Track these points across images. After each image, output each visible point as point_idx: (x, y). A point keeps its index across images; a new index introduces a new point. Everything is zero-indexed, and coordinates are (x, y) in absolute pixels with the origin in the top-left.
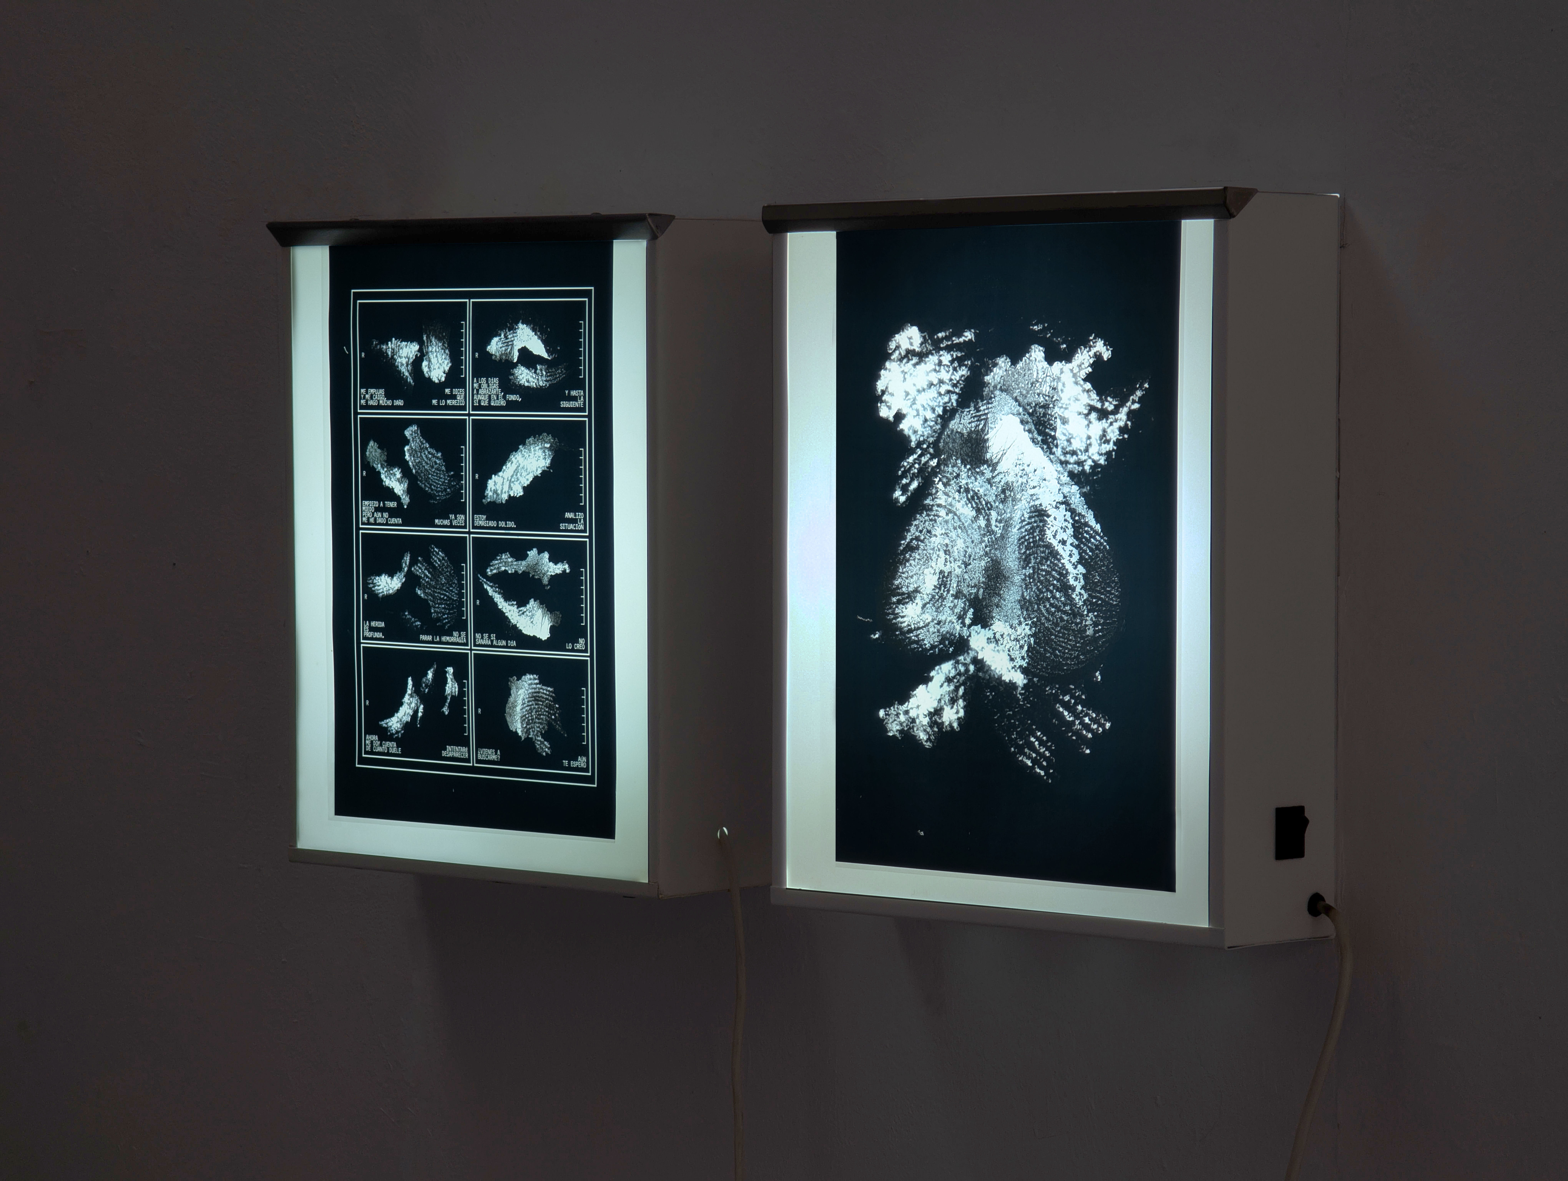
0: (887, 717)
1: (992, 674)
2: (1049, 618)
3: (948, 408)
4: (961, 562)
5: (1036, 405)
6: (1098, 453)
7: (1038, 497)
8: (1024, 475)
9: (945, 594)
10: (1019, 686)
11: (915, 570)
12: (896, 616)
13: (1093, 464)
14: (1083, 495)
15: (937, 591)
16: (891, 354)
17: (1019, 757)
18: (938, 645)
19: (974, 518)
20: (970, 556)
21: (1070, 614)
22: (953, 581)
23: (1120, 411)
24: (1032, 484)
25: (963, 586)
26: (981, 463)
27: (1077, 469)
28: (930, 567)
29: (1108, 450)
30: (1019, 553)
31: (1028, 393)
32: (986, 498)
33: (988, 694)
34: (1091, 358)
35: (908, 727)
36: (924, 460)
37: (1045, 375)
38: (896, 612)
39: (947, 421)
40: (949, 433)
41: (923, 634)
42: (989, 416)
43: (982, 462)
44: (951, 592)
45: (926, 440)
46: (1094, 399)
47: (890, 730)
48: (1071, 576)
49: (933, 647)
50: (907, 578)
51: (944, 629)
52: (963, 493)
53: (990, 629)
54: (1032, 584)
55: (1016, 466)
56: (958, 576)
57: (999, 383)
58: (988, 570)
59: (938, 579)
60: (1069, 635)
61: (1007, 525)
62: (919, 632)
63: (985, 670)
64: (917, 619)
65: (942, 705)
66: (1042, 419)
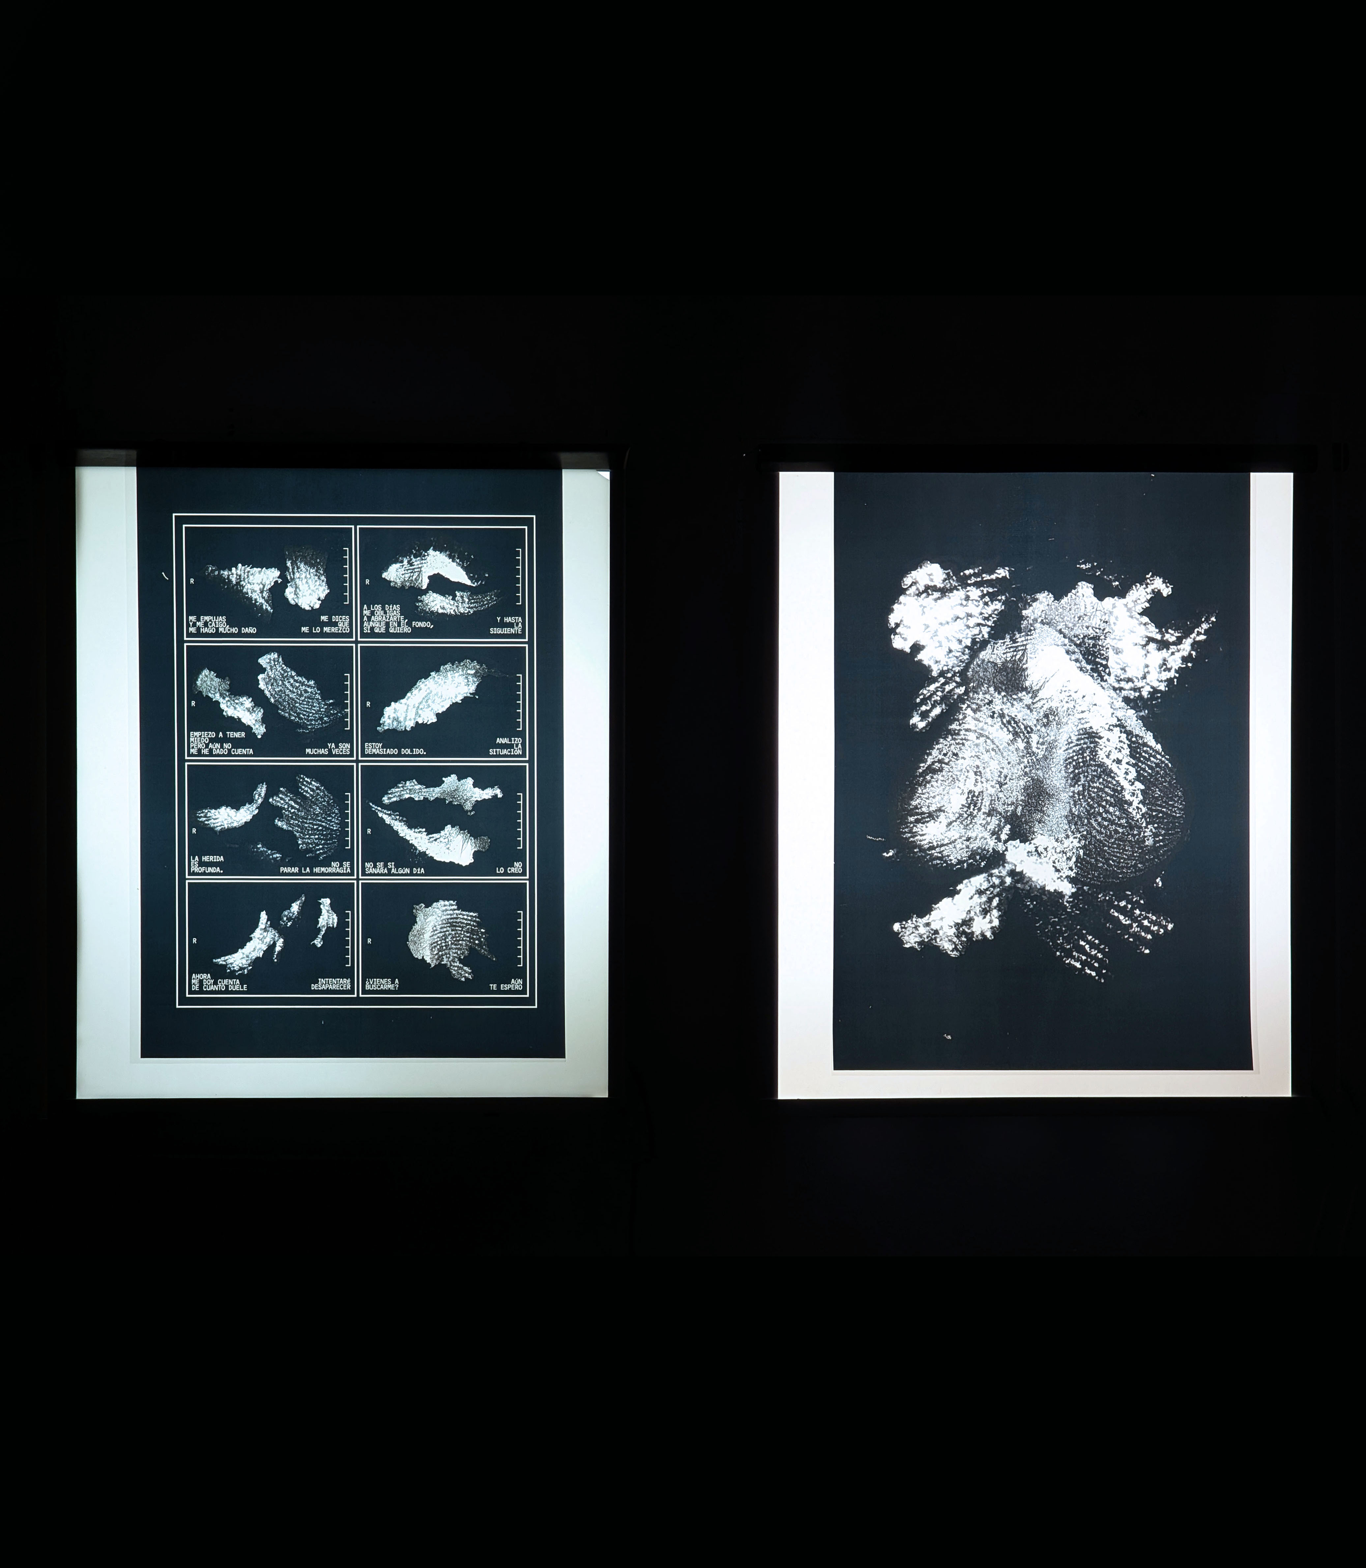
0: (903, 930)
1: (1033, 885)
2: (1101, 830)
3: (977, 640)
4: (995, 782)
5: (1084, 637)
6: (1158, 680)
7: (1087, 721)
8: (1071, 700)
9: (975, 812)
10: (1066, 895)
11: (938, 791)
12: (914, 835)
13: (1152, 690)
14: (1141, 718)
15: (965, 809)
16: (907, 589)
17: (1065, 960)
18: (967, 860)
19: (1011, 741)
20: (1006, 777)
21: (1126, 827)
22: (985, 800)
23: (1183, 642)
24: (1080, 709)
25: (997, 805)
26: (1018, 690)
27: (1133, 695)
28: (956, 787)
29: (1169, 677)
30: (1065, 772)
31: (1075, 625)
32: (1024, 722)
33: (1028, 903)
34: (1148, 594)
35: (930, 938)
36: (948, 688)
37: (1095, 610)
38: (914, 831)
39: (977, 652)
40: (979, 662)
41: (948, 851)
42: (1027, 647)
43: (1020, 689)
44: (983, 810)
45: (952, 670)
46: (1153, 631)
47: (907, 942)
48: (1127, 791)
49: (960, 862)
50: (928, 798)
51: (974, 845)
52: (997, 718)
53: (1030, 843)
54: (1082, 800)
55: (1061, 693)
56: (991, 795)
57: (1040, 617)
58: (1027, 789)
59: (966, 799)
60: (1125, 846)
61: (1050, 747)
62: (942, 849)
63: (1025, 881)
64: (941, 837)
65: (971, 915)
66: (1091, 649)
